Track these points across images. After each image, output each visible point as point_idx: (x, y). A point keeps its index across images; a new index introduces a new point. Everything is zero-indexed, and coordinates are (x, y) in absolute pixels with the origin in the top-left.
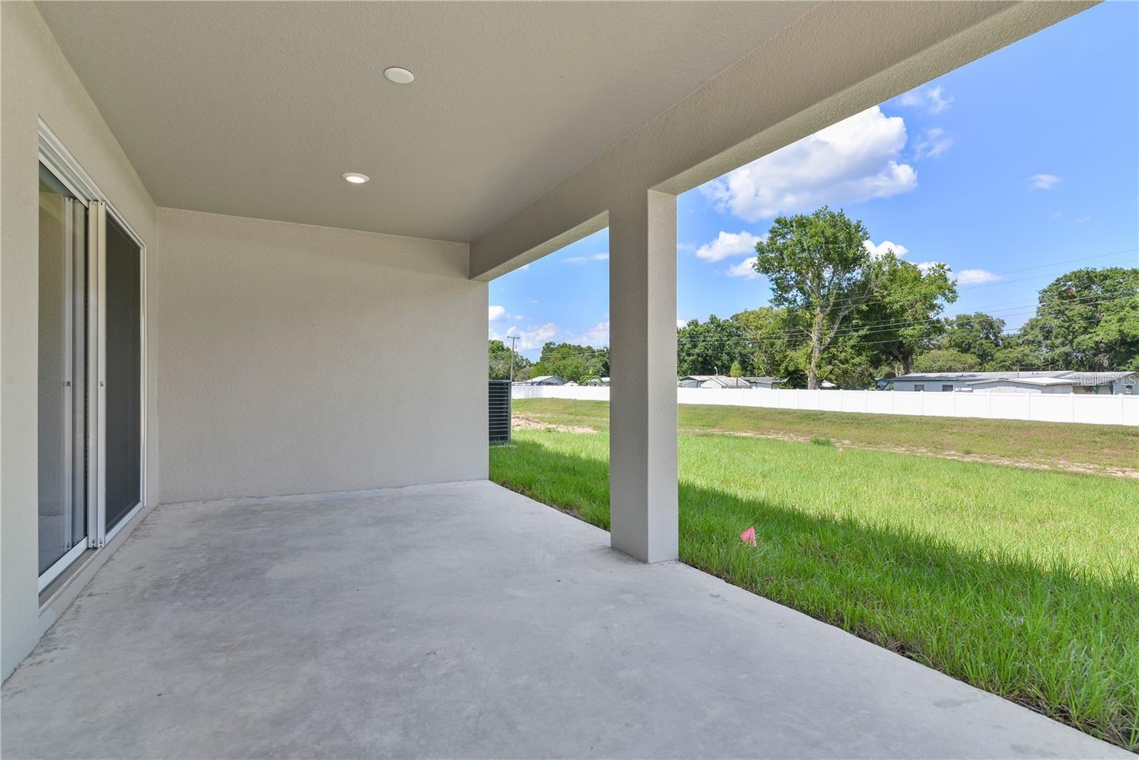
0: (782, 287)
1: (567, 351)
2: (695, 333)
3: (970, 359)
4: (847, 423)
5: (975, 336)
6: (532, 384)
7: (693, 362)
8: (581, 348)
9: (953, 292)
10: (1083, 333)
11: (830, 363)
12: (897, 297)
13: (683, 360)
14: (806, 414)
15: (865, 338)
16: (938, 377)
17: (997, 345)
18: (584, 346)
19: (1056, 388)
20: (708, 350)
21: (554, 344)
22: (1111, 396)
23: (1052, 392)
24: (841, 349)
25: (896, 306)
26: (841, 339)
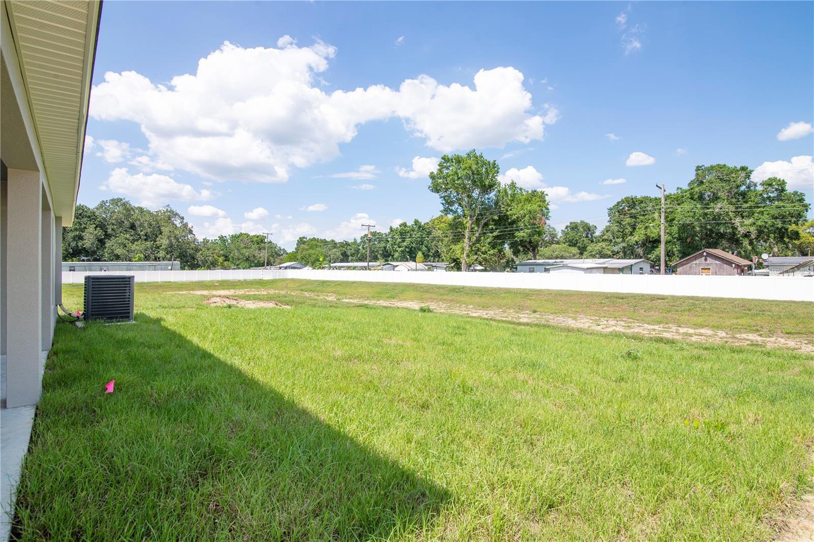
0: (448, 202)
1: (315, 243)
2: (404, 231)
3: (575, 250)
4: (476, 294)
5: (581, 236)
6: (280, 268)
7: (402, 251)
8: (326, 242)
9: (548, 209)
10: (630, 235)
11: (476, 254)
12: (515, 212)
13: (396, 250)
14: (453, 288)
15: (497, 237)
16: (544, 263)
17: (592, 241)
18: (328, 240)
19: (593, 270)
20: (413, 243)
21: (306, 238)
22: (631, 275)
23: (591, 273)
24: (482, 245)
25: (514, 217)
26: (482, 238)
